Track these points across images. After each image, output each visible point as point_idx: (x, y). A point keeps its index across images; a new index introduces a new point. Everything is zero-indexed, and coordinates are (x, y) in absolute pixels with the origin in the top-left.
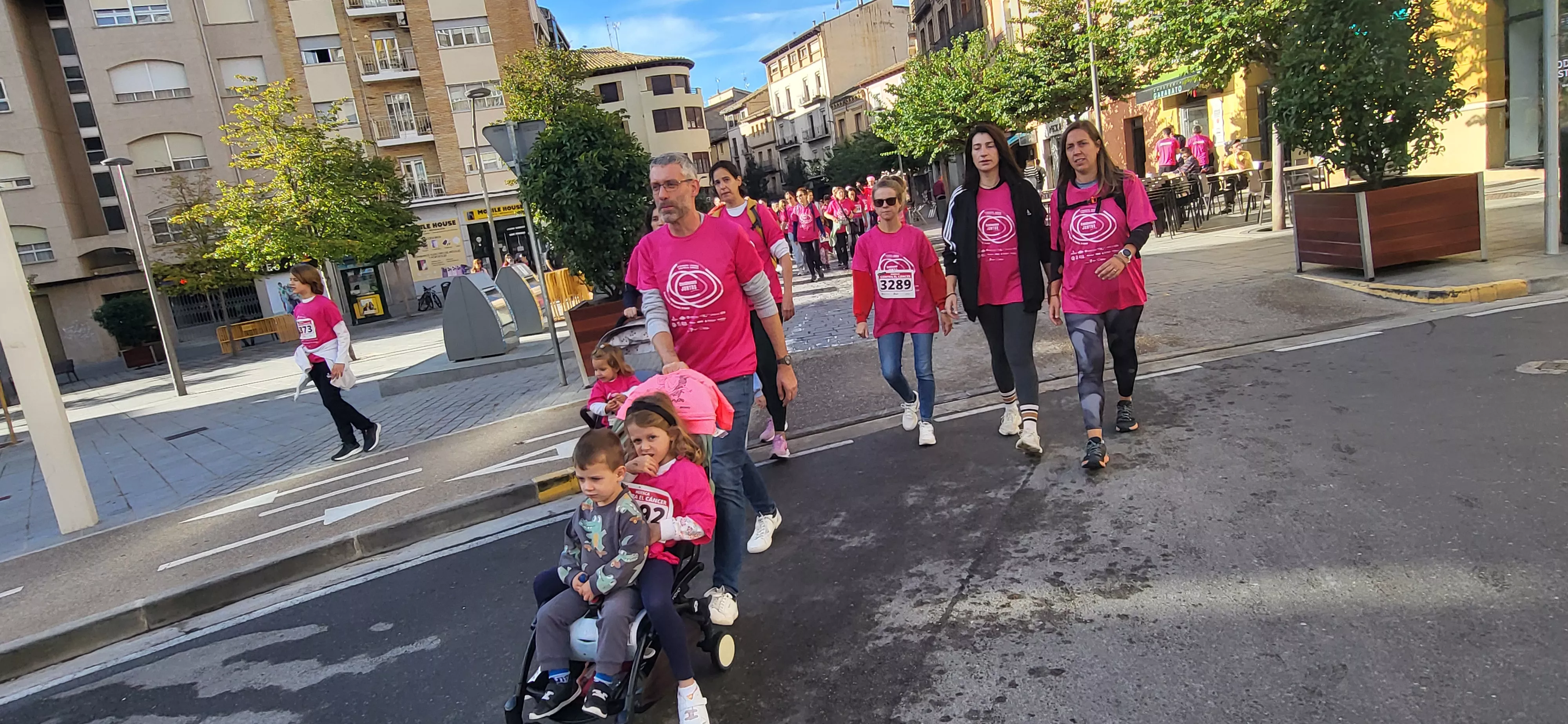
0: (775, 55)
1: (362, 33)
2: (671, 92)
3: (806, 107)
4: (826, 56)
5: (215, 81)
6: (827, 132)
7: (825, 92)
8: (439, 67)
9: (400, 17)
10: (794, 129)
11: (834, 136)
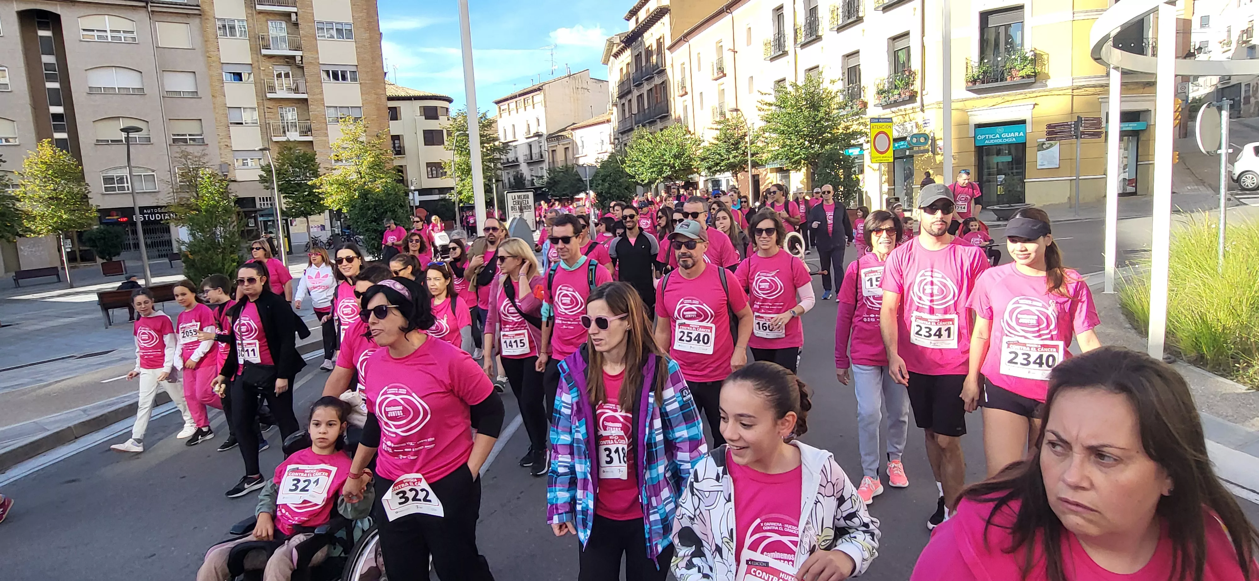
0: (506, 100)
1: (267, 65)
2: (437, 118)
3: (527, 138)
4: (545, 107)
5: (161, 85)
6: (542, 156)
7: (543, 130)
8: (322, 93)
9: (298, 59)
10: (516, 152)
11: (547, 161)
